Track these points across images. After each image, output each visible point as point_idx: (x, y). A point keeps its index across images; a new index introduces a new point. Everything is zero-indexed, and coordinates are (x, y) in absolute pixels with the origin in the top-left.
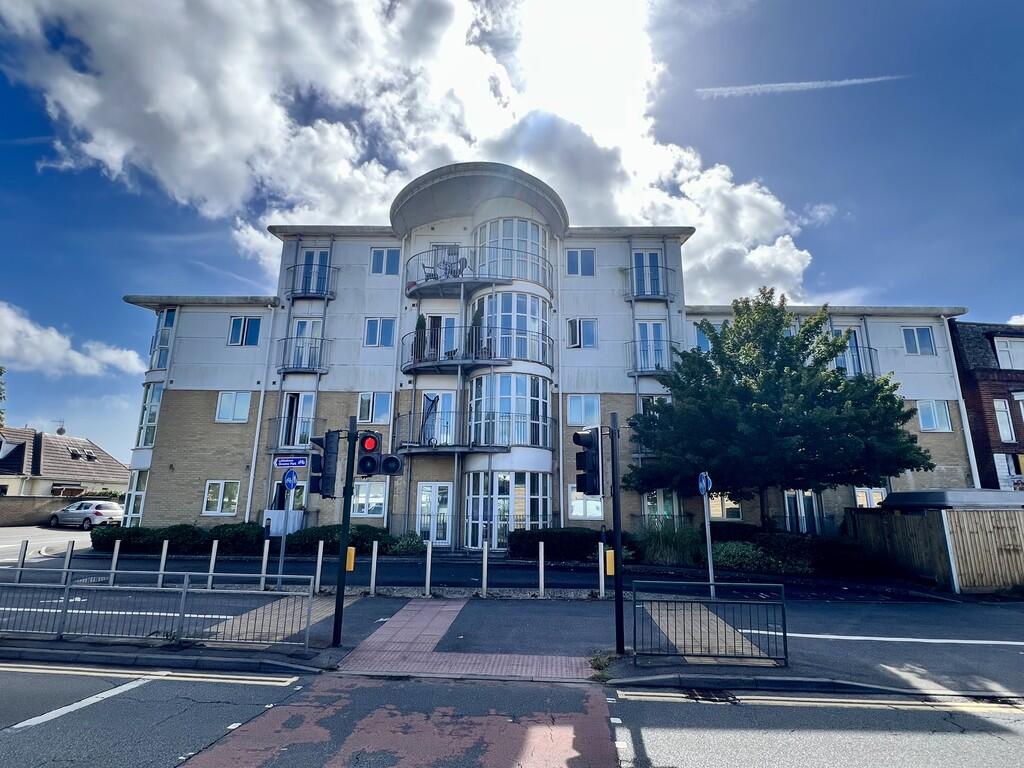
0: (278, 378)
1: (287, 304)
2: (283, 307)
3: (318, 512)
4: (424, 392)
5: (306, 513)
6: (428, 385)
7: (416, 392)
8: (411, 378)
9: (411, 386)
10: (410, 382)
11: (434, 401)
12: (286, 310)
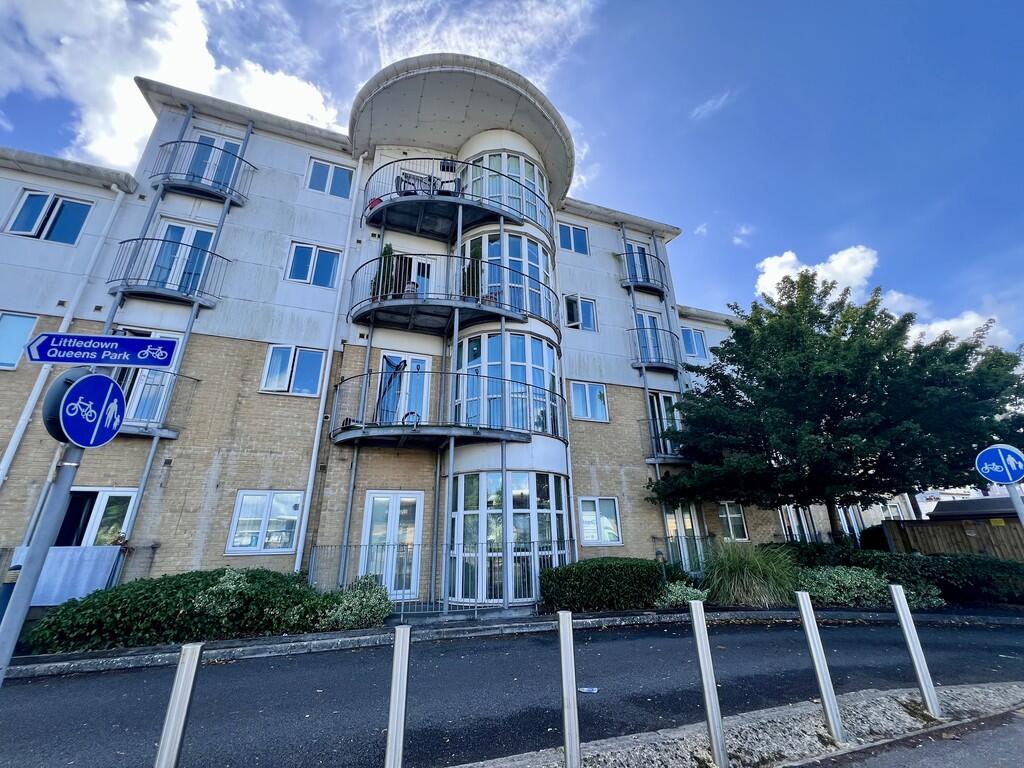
0: (109, 303)
1: (152, 195)
2: (142, 197)
3: (155, 548)
4: (383, 353)
5: (126, 549)
6: (391, 343)
7: (372, 350)
8: (365, 331)
9: (363, 342)
10: (362, 336)
11: (398, 367)
12: (148, 203)
